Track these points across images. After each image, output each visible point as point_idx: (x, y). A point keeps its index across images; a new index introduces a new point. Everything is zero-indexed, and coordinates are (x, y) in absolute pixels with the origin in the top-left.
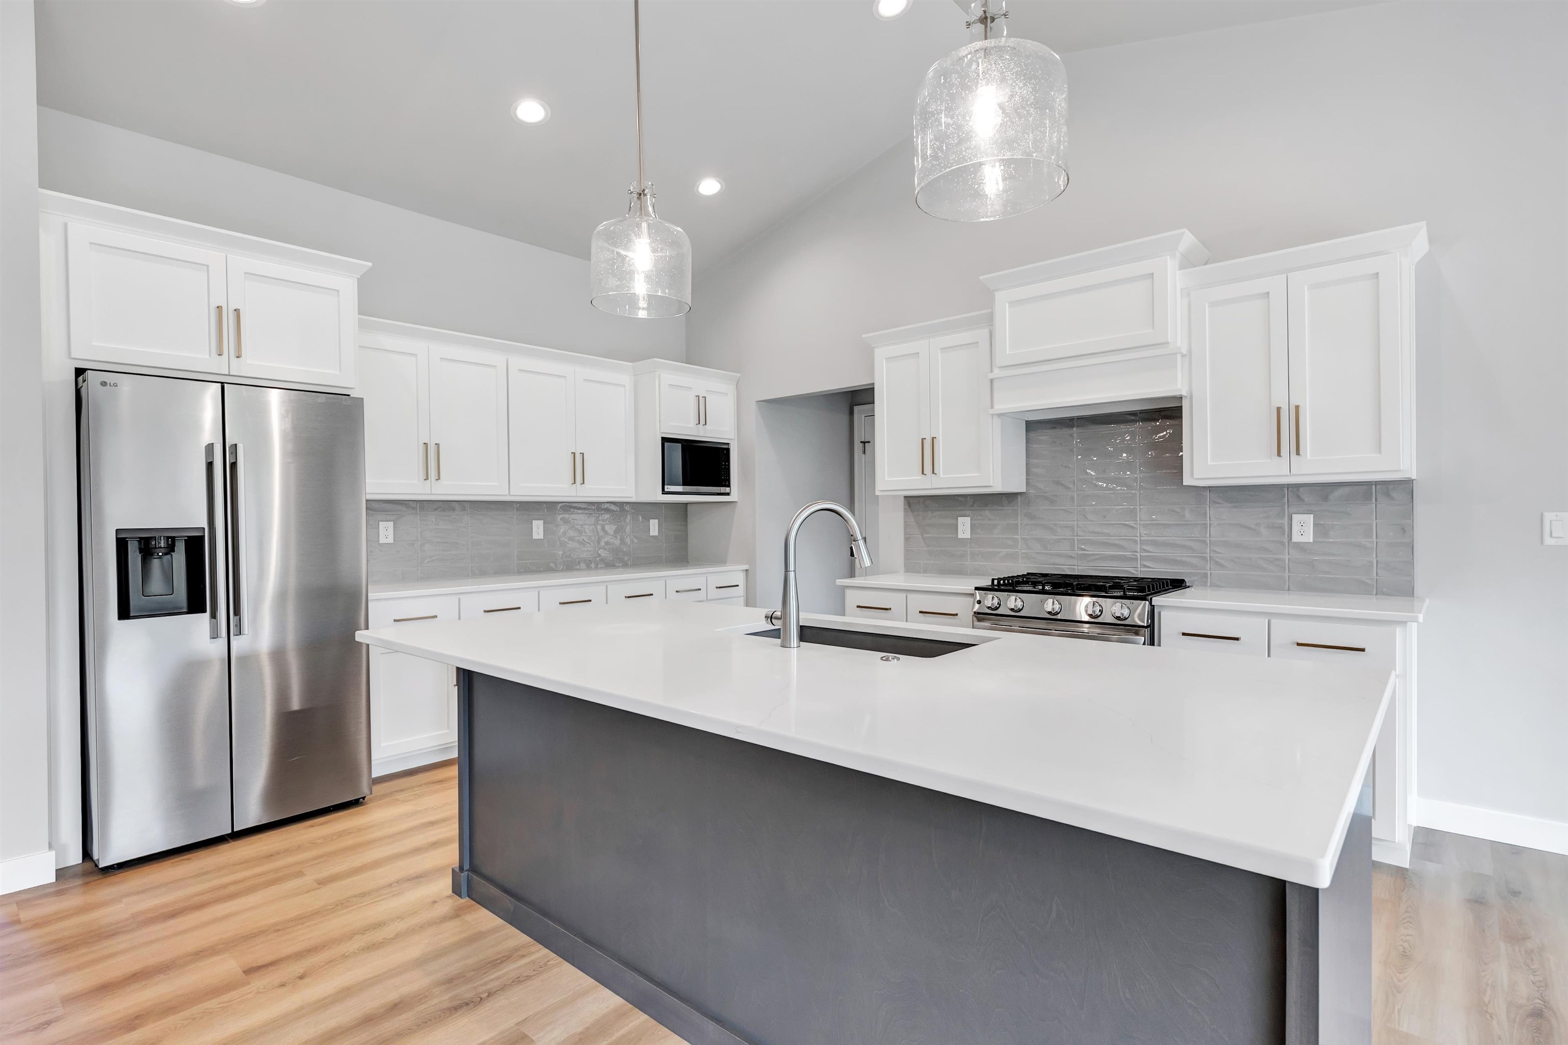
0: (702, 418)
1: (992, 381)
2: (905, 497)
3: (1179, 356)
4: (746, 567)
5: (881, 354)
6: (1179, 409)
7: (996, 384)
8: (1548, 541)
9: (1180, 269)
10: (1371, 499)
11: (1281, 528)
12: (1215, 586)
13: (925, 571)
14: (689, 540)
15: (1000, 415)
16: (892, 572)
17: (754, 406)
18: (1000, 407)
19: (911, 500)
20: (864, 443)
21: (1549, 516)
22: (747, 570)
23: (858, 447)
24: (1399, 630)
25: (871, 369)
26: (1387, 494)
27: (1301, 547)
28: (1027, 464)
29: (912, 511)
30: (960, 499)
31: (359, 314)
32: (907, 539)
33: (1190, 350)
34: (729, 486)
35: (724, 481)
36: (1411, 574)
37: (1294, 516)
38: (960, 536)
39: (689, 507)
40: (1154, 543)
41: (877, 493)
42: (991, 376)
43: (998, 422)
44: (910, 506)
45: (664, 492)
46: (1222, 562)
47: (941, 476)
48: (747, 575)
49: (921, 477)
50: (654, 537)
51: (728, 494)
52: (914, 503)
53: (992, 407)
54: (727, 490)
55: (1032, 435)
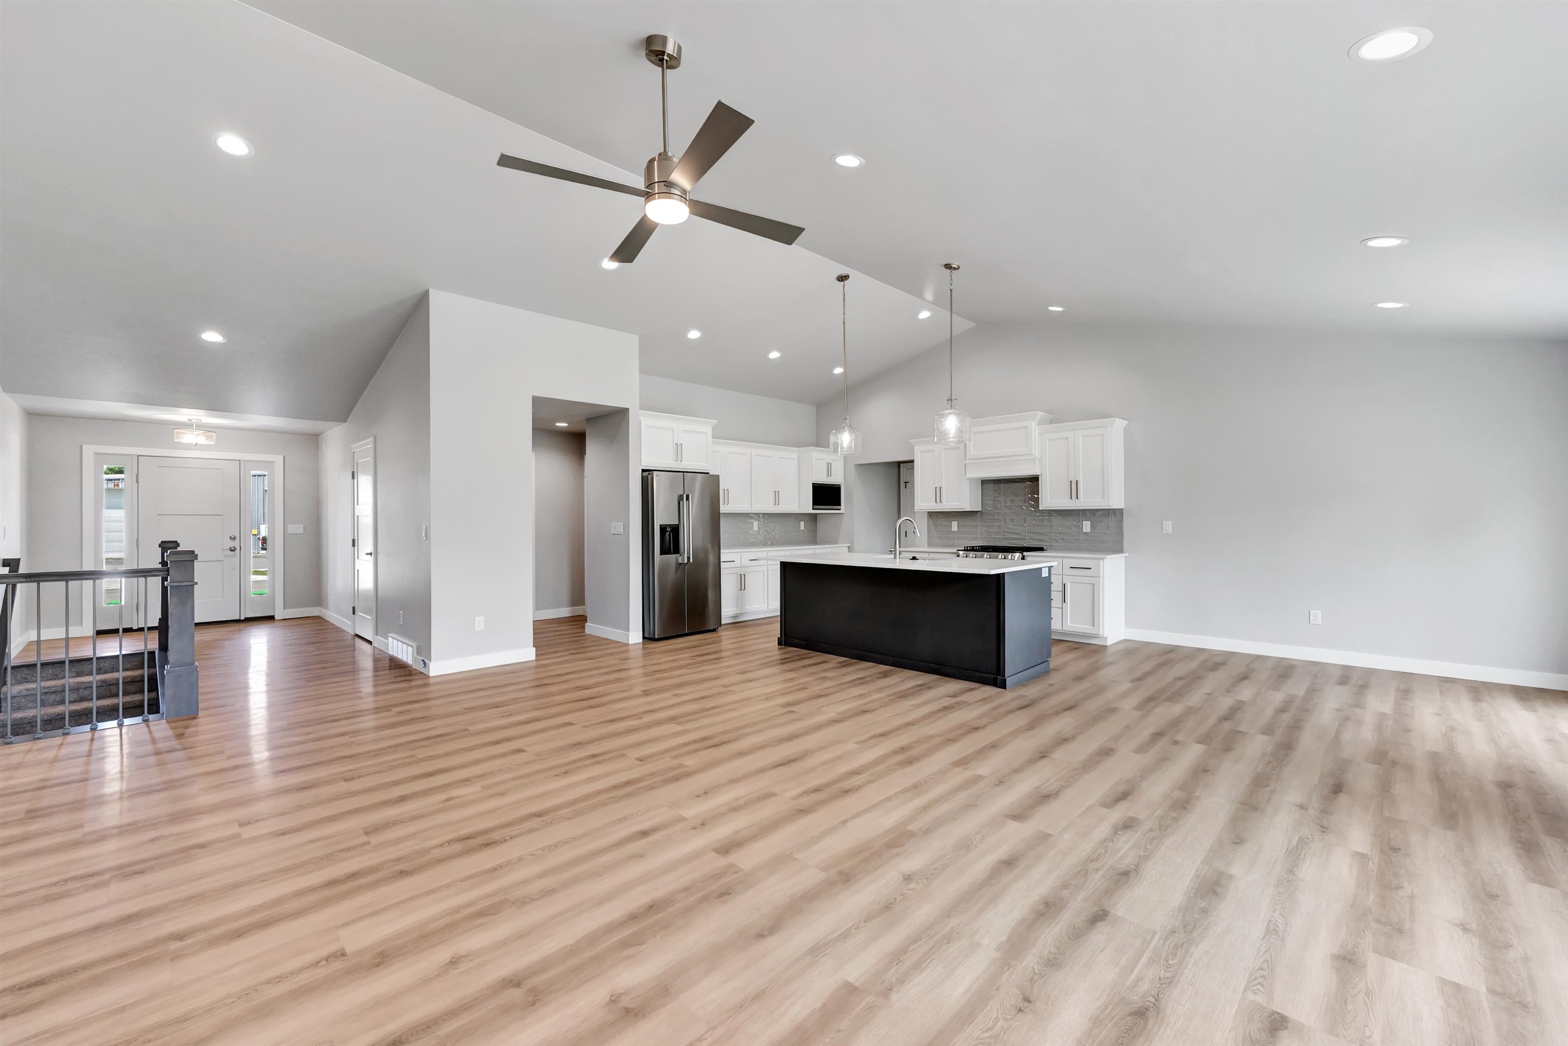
0: (829, 473)
1: (965, 464)
2: (928, 512)
3: (1037, 460)
4: (849, 545)
5: (917, 449)
6: (1038, 478)
7: (967, 465)
8: (1164, 531)
9: (1038, 425)
10: (1109, 516)
11: (1079, 526)
12: (1055, 550)
13: (937, 546)
14: (818, 533)
15: (969, 479)
16: (923, 546)
17: (853, 466)
18: (969, 476)
19: (931, 514)
20: (906, 483)
21: (1164, 522)
22: (849, 547)
23: (902, 485)
24: (1101, 562)
25: (913, 454)
26: (1115, 514)
27: (1085, 533)
28: (982, 499)
29: (931, 518)
30: (953, 513)
31: (713, 438)
32: (929, 531)
33: (1041, 457)
34: (840, 505)
35: (838, 503)
36: (1122, 544)
37: (1084, 522)
38: (953, 530)
39: (818, 515)
40: (1033, 533)
41: (915, 511)
42: (965, 462)
43: (968, 481)
44: (930, 516)
45: (813, 509)
46: (1058, 540)
47: (944, 504)
48: (849, 549)
49: (935, 504)
50: (803, 530)
51: (840, 509)
52: (932, 515)
53: (965, 475)
54: (840, 507)
55: (985, 486)
